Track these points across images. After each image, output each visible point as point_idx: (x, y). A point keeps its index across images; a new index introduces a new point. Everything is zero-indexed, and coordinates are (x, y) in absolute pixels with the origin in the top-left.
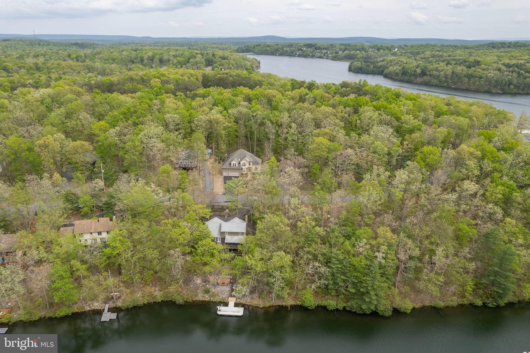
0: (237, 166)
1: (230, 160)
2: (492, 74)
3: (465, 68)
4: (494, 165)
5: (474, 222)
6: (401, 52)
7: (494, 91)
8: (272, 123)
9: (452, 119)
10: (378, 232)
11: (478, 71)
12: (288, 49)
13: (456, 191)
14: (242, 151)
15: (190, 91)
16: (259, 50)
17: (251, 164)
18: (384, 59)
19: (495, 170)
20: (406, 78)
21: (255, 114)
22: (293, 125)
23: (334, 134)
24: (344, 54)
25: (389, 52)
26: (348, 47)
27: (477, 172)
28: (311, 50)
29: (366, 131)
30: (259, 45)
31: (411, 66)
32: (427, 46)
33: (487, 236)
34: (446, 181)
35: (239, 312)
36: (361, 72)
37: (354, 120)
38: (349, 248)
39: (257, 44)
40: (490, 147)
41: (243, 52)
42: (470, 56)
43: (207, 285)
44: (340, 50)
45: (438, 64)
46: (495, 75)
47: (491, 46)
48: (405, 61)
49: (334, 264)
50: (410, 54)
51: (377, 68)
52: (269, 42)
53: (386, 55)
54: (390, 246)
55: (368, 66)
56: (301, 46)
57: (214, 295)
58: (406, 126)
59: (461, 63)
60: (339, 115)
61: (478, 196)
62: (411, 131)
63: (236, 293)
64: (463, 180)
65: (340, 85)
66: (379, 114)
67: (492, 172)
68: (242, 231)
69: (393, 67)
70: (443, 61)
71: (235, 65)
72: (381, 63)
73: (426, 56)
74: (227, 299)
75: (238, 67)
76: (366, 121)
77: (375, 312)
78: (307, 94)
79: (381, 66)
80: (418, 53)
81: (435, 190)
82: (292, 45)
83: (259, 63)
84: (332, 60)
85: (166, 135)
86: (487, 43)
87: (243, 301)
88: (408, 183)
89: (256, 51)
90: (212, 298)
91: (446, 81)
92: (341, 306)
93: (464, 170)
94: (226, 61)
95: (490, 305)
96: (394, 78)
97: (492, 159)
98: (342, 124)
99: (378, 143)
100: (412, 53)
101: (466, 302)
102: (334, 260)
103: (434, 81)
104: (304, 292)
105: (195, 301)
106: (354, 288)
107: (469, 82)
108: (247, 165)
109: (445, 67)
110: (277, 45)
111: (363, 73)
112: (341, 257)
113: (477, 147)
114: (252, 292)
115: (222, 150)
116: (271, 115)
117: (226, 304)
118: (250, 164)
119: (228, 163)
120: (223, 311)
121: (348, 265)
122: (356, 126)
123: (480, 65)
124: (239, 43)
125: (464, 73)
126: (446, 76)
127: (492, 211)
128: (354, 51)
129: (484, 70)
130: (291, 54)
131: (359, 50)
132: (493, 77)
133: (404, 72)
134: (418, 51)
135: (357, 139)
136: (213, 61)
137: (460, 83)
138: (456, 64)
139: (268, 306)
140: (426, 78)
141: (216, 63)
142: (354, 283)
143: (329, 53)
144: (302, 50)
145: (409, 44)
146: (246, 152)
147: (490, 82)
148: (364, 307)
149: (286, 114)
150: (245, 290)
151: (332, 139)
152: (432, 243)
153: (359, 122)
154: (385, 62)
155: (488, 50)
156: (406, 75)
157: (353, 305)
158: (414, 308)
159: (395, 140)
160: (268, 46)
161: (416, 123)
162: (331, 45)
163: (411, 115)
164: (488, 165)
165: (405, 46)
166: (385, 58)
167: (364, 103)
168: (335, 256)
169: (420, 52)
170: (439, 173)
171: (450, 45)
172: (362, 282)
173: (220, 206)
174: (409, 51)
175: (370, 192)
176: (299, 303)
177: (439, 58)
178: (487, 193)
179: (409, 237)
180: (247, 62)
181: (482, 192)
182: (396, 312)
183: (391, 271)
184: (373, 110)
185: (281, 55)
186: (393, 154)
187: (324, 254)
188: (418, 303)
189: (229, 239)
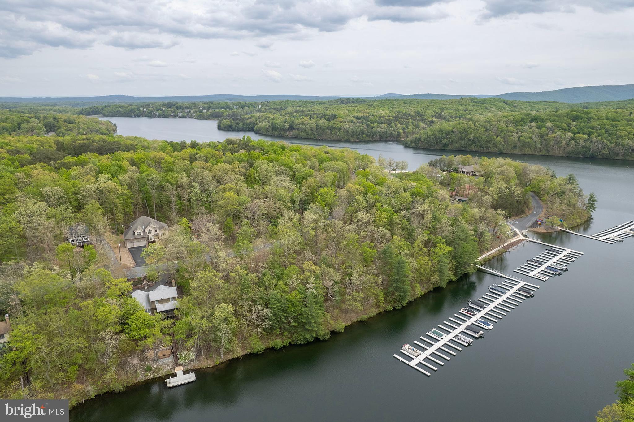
0: (142, 234)
1: (132, 229)
2: (348, 126)
3: (325, 121)
4: (375, 197)
5: (373, 244)
6: (265, 109)
7: (352, 140)
8: (172, 185)
9: (333, 164)
10: (304, 267)
11: (336, 123)
12: (145, 109)
13: (353, 222)
14: (144, 218)
15: (55, 161)
16: (110, 112)
17: (158, 230)
18: (252, 116)
19: (377, 201)
20: (277, 133)
21: (151, 178)
22: (195, 184)
23: (238, 188)
24: (209, 113)
25: (254, 108)
26: (212, 105)
27: (365, 205)
28: (172, 109)
29: (265, 182)
30: (109, 106)
31: (279, 121)
32: (287, 102)
33: (385, 252)
34: (344, 215)
35: (191, 378)
36: (231, 130)
37: (252, 174)
38: (284, 286)
39: (107, 104)
40: (368, 183)
41: (89, 114)
42: (327, 110)
43: (147, 363)
44: (204, 108)
45: (302, 118)
46: (349, 125)
47: (340, 101)
48: (272, 117)
49: (274, 304)
50: (274, 110)
51: (247, 125)
52: (117, 102)
53: (252, 112)
54: (316, 277)
55: (238, 124)
56: (160, 106)
57: (157, 370)
58: (299, 174)
59: (322, 117)
60: (237, 170)
61: (371, 223)
62: (304, 178)
63: (182, 360)
64: (356, 212)
65: (226, 143)
66: (273, 166)
67: (375, 203)
68: (174, 296)
69: (263, 123)
70: (306, 116)
71: (87, 129)
72: (249, 120)
73: (290, 111)
74: (173, 370)
75: (91, 130)
76: (264, 173)
77: (316, 338)
78: (197, 154)
79: (250, 123)
80: (281, 109)
81: (339, 223)
82: (149, 105)
83: (115, 126)
84: (197, 119)
85: (51, 210)
86: (337, 99)
87: (191, 367)
88: (316, 221)
89: (105, 112)
90: (156, 375)
91: (313, 134)
92: (286, 343)
93: (355, 204)
94: (73, 125)
95: (398, 308)
96: (265, 133)
97: (373, 192)
98: (242, 178)
99: (281, 191)
100: (276, 109)
101: (382, 310)
102: (273, 300)
103: (303, 134)
104: (251, 338)
105: (136, 383)
106: (296, 322)
107: (331, 133)
108: (154, 232)
109: (310, 121)
110: (131, 105)
111: (233, 131)
112: (278, 296)
113: (359, 184)
114: (197, 356)
115: (120, 221)
116: (169, 177)
117: (175, 375)
118: (156, 231)
119: (131, 233)
120: (172, 382)
121: (286, 302)
122: (255, 178)
123: (337, 118)
124: (78, 104)
125: (326, 125)
126: (312, 129)
127: (382, 233)
128: (219, 109)
129: (340, 122)
130: (150, 115)
131: (224, 108)
132: (349, 128)
133: (274, 127)
134: (280, 106)
135: (261, 190)
136: (56, 126)
137: (324, 135)
138: (317, 118)
139: (218, 363)
140: (295, 132)
141: (60, 127)
142: (294, 317)
143: (192, 112)
144: (161, 110)
145: (271, 101)
146: (149, 218)
147: (348, 132)
148: (308, 336)
149: (184, 174)
150: (192, 354)
151: (238, 193)
152: (347, 267)
153: (257, 175)
154: (253, 119)
155: (338, 105)
156: (276, 130)
157: (298, 338)
158: (345, 327)
159: (294, 187)
160: (120, 107)
161: (307, 170)
162: (193, 104)
163: (301, 164)
164: (371, 198)
165: (268, 102)
166: (252, 114)
167: (256, 157)
168: (273, 296)
169: (283, 108)
170: (338, 209)
171: (307, 101)
172: (302, 315)
173: (135, 279)
174: (272, 107)
175: (288, 234)
176: (248, 351)
177: (302, 113)
178: (376, 219)
179: (329, 266)
180: (101, 126)
181: (373, 220)
182: (334, 333)
183: (322, 299)
184: (267, 163)
185: (138, 116)
186: (296, 199)
187: (262, 298)
188: (347, 322)
189: (160, 307)
